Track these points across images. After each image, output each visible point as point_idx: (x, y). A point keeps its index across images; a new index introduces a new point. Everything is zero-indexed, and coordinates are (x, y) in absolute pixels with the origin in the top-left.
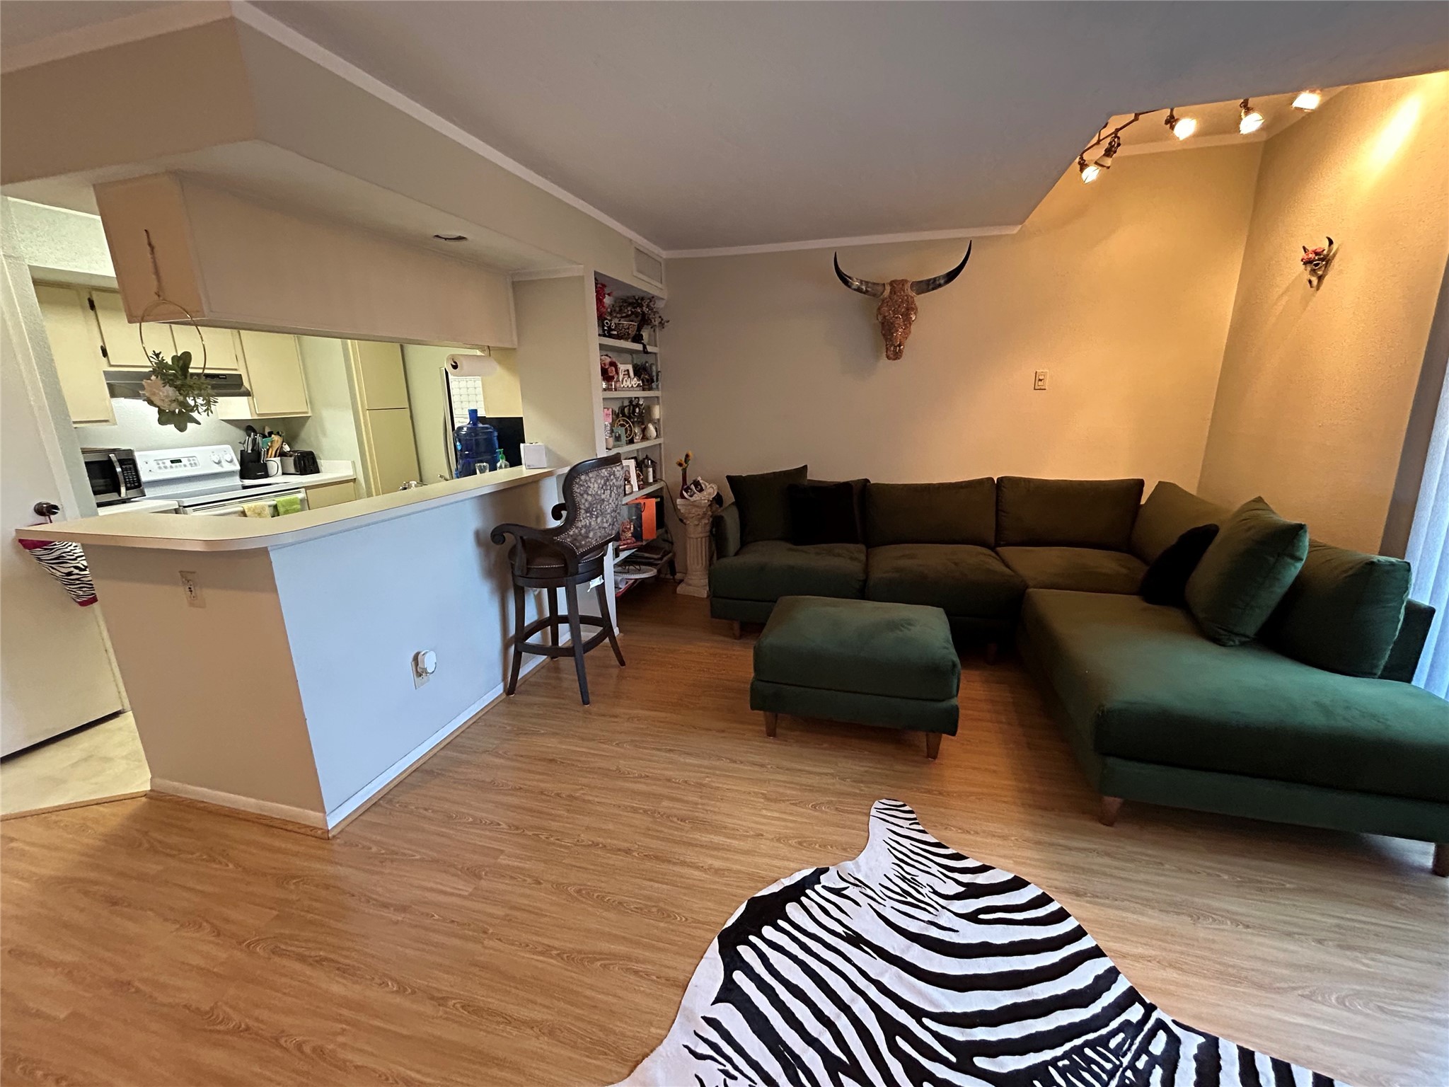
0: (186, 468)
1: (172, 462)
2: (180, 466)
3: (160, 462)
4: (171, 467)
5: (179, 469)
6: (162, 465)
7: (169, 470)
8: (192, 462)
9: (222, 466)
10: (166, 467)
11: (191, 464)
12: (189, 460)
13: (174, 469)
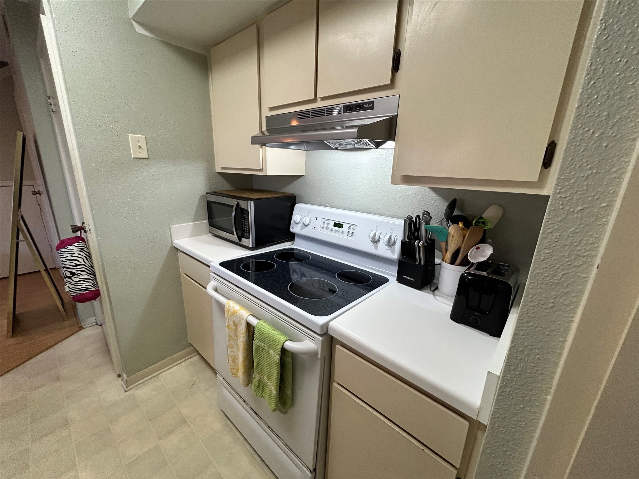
0: (341, 236)
1: (336, 225)
2: (339, 231)
3: (326, 222)
4: (331, 230)
5: (336, 235)
6: (326, 225)
7: (328, 232)
8: (351, 231)
9: (376, 248)
10: (327, 228)
11: (349, 233)
12: (350, 228)
13: (333, 234)
